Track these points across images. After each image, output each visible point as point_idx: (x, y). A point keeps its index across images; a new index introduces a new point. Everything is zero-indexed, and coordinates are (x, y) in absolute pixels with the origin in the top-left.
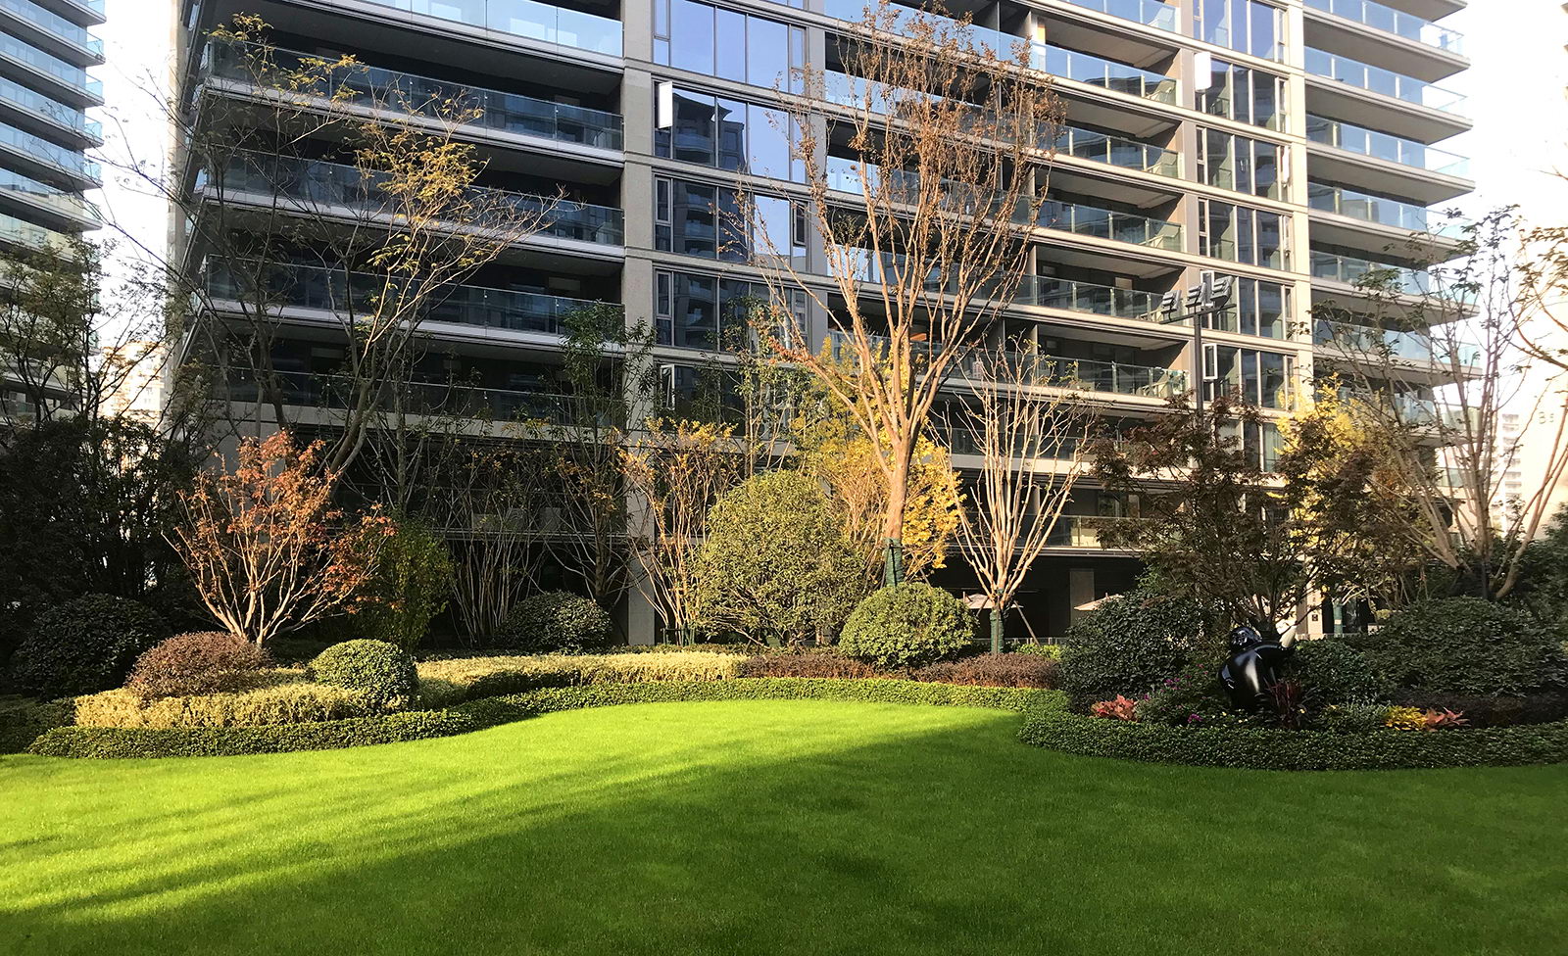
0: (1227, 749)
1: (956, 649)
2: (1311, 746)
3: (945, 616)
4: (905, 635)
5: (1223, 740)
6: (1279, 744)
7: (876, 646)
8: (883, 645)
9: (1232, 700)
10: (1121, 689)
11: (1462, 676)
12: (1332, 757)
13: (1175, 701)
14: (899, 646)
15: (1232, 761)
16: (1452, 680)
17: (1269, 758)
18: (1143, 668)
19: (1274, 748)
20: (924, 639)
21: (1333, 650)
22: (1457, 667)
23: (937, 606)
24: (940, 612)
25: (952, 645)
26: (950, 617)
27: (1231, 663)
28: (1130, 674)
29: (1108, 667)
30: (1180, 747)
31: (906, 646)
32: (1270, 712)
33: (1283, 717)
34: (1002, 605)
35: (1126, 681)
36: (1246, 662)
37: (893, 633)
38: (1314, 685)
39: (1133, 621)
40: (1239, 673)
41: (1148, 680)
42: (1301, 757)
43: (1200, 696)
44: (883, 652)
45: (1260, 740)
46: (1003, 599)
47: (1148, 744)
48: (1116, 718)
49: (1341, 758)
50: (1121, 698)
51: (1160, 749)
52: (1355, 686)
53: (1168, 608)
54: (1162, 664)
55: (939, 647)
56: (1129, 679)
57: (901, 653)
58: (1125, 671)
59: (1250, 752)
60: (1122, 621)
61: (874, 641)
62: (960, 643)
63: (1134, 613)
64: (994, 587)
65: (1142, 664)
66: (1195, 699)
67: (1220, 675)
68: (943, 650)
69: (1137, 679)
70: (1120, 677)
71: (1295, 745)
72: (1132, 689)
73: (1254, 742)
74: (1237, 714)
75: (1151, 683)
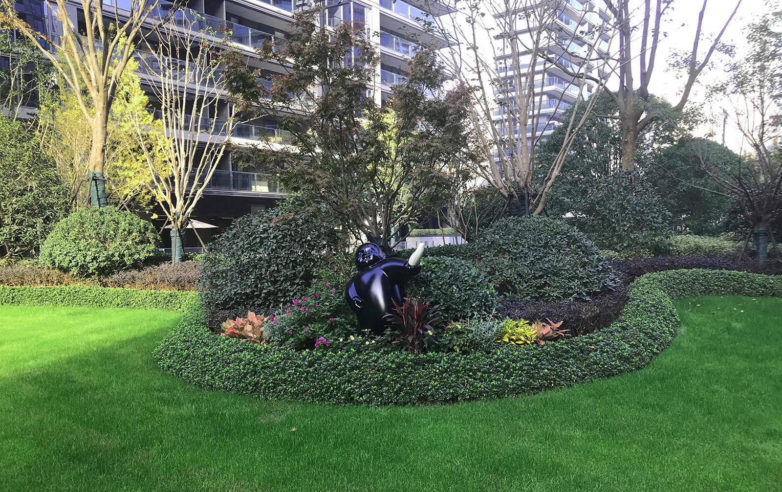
0: (355, 380)
1: (140, 259)
2: (442, 373)
3: (130, 233)
4: (94, 250)
5: (352, 369)
6: (410, 372)
7: (68, 258)
8: (74, 258)
9: (358, 319)
10: (253, 304)
11: (546, 284)
12: (463, 384)
13: (303, 322)
14: (88, 259)
15: (361, 395)
16: (539, 288)
17: (400, 390)
18: (274, 283)
19: (405, 377)
20: (110, 253)
21: (452, 266)
22: (541, 277)
23: (123, 225)
24: (124, 230)
25: (136, 257)
26: (134, 234)
27: (357, 280)
28: (262, 289)
29: (240, 283)
30: (306, 379)
31: (95, 258)
32: (397, 332)
33: (410, 339)
34: (179, 224)
35: (258, 296)
36: (372, 279)
37: (82, 248)
38: (437, 303)
39: (265, 238)
40: (365, 291)
41: (280, 295)
42: (433, 387)
43: (327, 317)
44: (73, 263)
45: (390, 368)
46: (180, 220)
47: (272, 375)
48: (244, 338)
49: (472, 385)
50: (251, 315)
51: (285, 381)
52: (475, 302)
53: (297, 225)
54: (291, 279)
55: (125, 259)
56: (260, 294)
57: (90, 265)
58: (256, 286)
59: (381, 383)
60: (256, 238)
61: (66, 255)
62: (143, 256)
63: (265, 231)
64: (173, 210)
65: (272, 279)
66: (322, 320)
67: (347, 294)
68: (128, 261)
69: (269, 293)
70: (253, 292)
71: (425, 372)
72: (263, 304)
73: (383, 371)
74: (363, 334)
75: (281, 297)
